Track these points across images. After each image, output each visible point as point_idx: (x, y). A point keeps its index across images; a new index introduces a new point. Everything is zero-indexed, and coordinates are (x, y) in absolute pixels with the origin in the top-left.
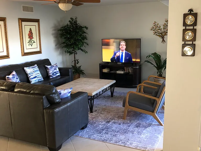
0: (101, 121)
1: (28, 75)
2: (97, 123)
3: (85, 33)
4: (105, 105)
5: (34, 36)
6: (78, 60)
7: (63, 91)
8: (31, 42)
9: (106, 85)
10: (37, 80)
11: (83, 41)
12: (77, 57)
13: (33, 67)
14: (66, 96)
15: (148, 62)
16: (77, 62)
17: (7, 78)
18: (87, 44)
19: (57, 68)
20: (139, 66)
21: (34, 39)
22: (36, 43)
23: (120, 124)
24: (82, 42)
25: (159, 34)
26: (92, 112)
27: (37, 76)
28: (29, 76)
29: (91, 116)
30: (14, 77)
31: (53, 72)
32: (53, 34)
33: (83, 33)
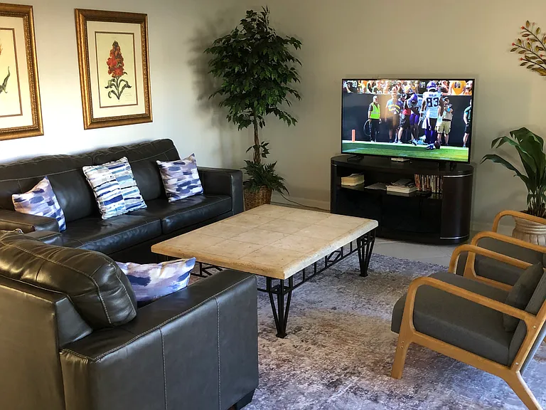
0: (307, 376)
1: (96, 190)
2: (294, 383)
3: (293, 59)
4: (335, 308)
5: (128, 66)
6: (266, 144)
7: (159, 270)
8: (116, 87)
9: (339, 237)
10: (125, 208)
11: (283, 85)
12: (264, 135)
13: (114, 164)
14: (168, 291)
15: (499, 160)
16: (261, 149)
17: (17, 200)
18: (297, 96)
19: (195, 171)
20: (465, 173)
21: (128, 77)
22: (133, 88)
23: (376, 400)
24: (281, 87)
25: (539, 63)
26: (282, 333)
27: (125, 194)
28: (99, 193)
29: (277, 351)
30: (40, 199)
31: (181, 183)
32: (190, 63)
33: (283, 61)
